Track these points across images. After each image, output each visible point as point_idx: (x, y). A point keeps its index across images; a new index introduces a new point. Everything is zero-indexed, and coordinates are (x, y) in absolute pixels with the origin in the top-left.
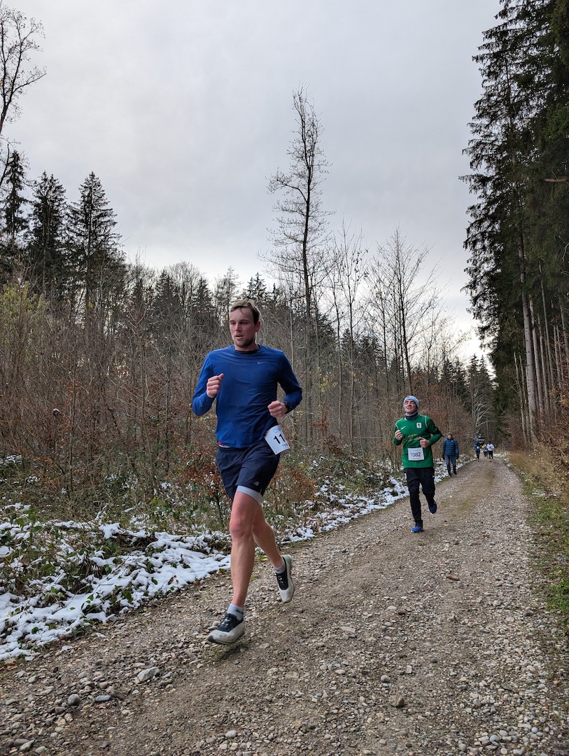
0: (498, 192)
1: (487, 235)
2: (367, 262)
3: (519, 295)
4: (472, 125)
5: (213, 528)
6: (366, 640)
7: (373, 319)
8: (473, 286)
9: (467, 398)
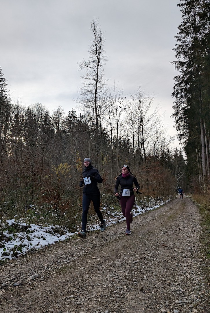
0: (189, 69)
1: (183, 90)
2: (125, 103)
3: (198, 119)
4: (177, 37)
5: (55, 224)
6: (126, 267)
7: (128, 130)
8: (176, 114)
9: (173, 169)
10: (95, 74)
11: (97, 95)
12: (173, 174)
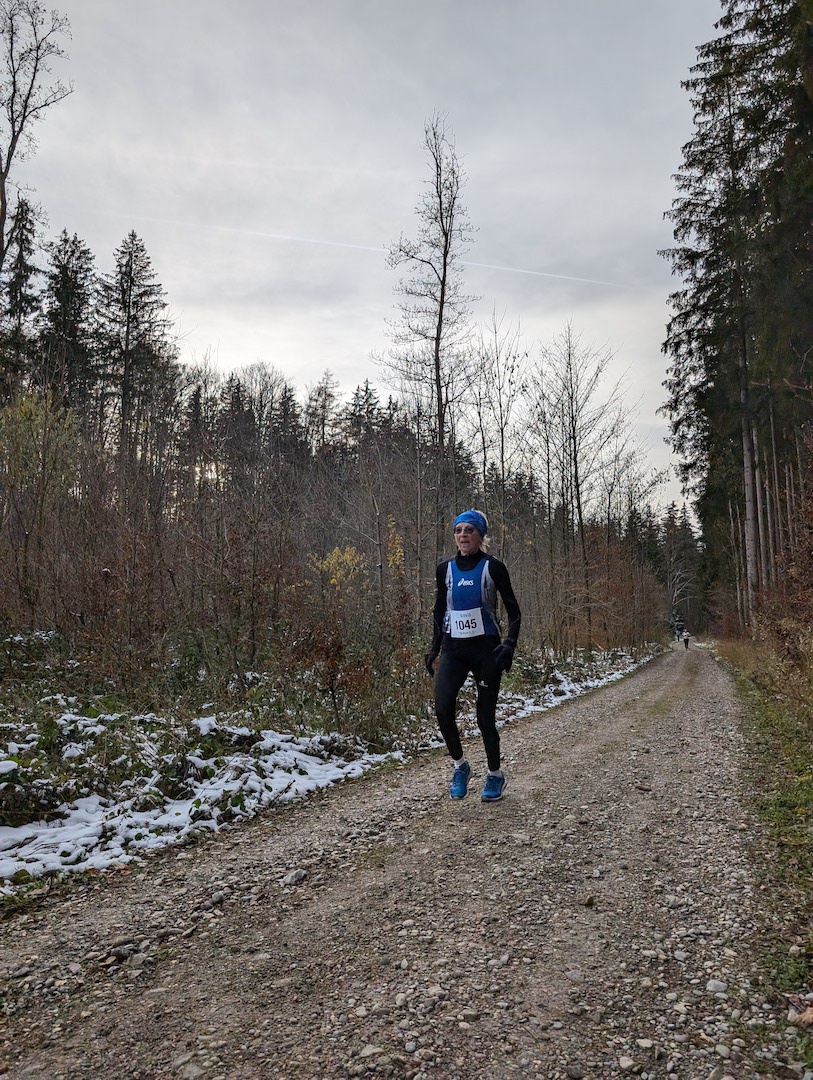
0: (713, 273)
1: (696, 334)
2: (526, 370)
3: (738, 420)
4: (678, 178)
5: (329, 728)
7: (533, 452)
8: (673, 406)
9: (661, 564)
12: (662, 579)
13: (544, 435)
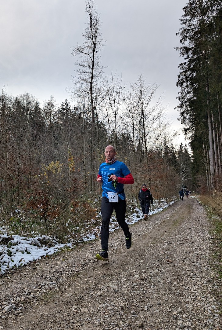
0: (195, 56)
1: (189, 79)
2: (125, 93)
3: (206, 111)
4: (182, 20)
5: (42, 233)
6: (123, 292)
7: (128, 124)
8: (181, 106)
9: (177, 166)
10: (91, 61)
11: (93, 84)
12: (178, 172)
13: (132, 118)
